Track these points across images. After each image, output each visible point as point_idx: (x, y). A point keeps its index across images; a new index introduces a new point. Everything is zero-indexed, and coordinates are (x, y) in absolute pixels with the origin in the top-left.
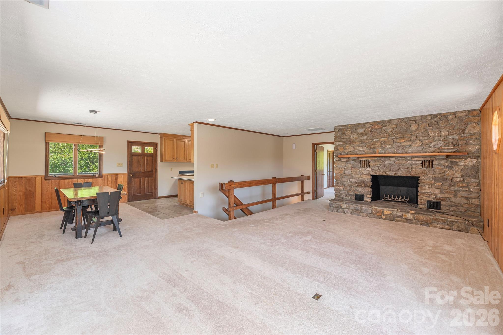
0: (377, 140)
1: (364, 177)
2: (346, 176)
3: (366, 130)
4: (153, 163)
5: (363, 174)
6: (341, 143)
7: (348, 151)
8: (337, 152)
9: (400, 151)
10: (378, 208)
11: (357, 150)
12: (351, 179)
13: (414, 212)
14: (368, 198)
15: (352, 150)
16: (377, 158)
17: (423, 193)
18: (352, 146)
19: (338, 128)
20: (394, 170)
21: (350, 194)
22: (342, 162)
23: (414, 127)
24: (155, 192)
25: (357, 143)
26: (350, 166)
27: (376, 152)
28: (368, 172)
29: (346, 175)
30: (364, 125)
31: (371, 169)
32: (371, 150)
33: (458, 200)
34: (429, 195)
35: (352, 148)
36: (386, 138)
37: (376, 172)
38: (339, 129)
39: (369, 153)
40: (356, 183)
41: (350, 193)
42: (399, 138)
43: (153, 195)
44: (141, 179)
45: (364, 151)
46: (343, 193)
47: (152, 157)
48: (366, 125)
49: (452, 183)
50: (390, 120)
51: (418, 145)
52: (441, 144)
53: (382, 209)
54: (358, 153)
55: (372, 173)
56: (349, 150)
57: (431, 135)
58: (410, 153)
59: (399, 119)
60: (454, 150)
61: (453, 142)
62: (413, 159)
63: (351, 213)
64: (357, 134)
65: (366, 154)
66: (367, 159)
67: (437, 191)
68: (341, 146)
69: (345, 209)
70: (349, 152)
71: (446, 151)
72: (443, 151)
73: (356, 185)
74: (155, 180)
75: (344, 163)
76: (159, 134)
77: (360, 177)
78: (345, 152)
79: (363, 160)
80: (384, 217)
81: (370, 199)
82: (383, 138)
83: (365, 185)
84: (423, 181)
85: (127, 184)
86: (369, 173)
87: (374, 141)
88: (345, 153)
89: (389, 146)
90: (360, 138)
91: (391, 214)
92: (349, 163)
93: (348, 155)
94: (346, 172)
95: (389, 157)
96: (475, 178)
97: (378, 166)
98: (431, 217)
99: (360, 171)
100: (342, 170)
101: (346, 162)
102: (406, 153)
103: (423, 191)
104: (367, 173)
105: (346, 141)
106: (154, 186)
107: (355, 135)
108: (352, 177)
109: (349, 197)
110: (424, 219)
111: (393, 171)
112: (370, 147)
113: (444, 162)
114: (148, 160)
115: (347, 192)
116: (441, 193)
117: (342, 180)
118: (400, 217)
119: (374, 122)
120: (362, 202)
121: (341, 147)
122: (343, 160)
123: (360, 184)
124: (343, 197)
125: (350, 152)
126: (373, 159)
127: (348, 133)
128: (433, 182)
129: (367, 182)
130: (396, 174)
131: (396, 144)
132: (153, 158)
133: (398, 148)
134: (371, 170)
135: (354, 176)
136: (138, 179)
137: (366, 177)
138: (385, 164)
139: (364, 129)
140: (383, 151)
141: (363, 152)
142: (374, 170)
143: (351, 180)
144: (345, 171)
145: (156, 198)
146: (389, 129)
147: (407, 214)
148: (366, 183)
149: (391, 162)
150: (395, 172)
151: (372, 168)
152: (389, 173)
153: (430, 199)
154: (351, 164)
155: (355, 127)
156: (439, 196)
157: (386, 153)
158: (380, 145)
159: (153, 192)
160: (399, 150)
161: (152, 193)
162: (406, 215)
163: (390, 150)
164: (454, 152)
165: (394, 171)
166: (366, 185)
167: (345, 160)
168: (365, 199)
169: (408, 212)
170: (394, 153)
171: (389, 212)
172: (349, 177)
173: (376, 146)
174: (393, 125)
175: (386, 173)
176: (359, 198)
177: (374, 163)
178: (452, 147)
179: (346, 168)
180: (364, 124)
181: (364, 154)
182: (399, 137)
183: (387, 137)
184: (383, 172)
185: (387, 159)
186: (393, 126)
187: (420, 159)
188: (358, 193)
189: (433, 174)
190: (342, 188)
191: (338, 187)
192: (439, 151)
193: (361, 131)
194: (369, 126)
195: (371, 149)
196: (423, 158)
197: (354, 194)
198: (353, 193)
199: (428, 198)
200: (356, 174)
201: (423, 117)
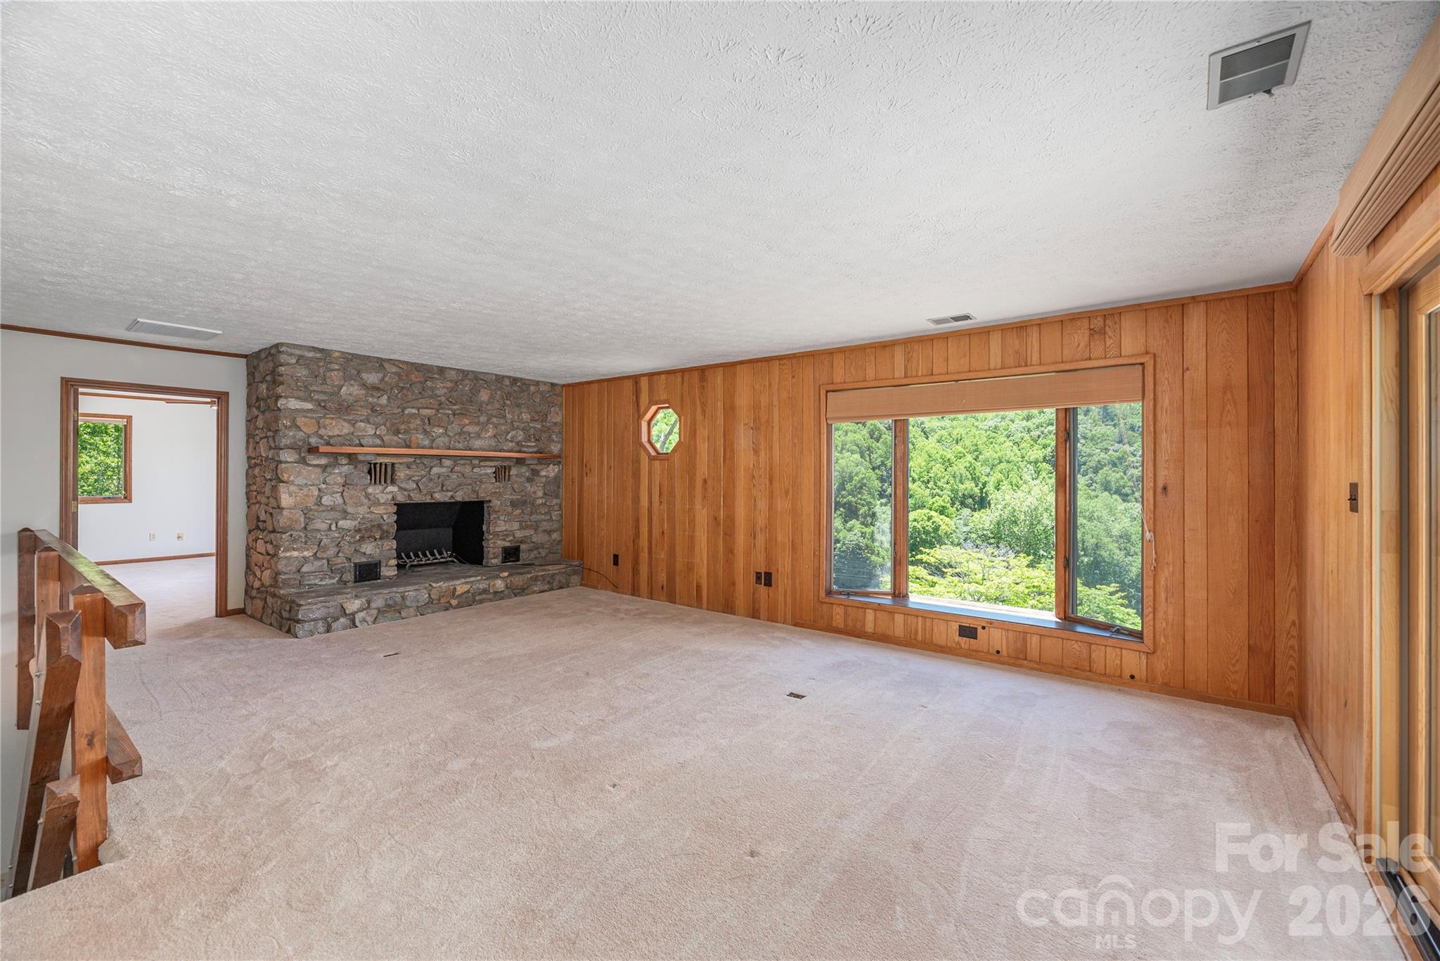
0: (414, 411)
1: (379, 510)
2: (324, 514)
3: (387, 379)
5: (377, 503)
6: (309, 406)
7: (331, 434)
8: (291, 434)
9: (460, 446)
10: (444, 585)
11: (360, 434)
12: (340, 520)
13: (506, 574)
14: (389, 571)
15: (346, 431)
16: (413, 459)
17: (496, 534)
18: (345, 420)
19: (298, 352)
20: (450, 488)
21: (339, 566)
22: (310, 468)
23: (484, 396)
25: (359, 413)
26: (340, 480)
27: (410, 441)
28: (390, 497)
29: (323, 511)
30: (381, 365)
31: (400, 488)
32: (400, 436)
33: (539, 538)
34: (505, 535)
35: (345, 424)
36: (434, 411)
37: (412, 495)
38: (300, 357)
39: (394, 444)
40: (359, 531)
41: (338, 564)
42: (458, 414)
45: (380, 437)
46: (313, 569)
48: (386, 365)
49: (535, 509)
50: (442, 367)
51: (489, 434)
52: (520, 436)
53: (451, 583)
54: (363, 441)
55: (401, 498)
56: (336, 432)
57: (509, 416)
58: (476, 450)
59: (459, 370)
60: (535, 450)
61: (534, 434)
62: (482, 464)
64: (364, 385)
65: (385, 447)
66: (387, 461)
67: (516, 525)
68: (308, 415)
70: (334, 436)
71: (525, 449)
73: (358, 537)
75: (318, 470)
77: (368, 513)
78: (321, 437)
79: (377, 463)
80: (454, 602)
81: (394, 570)
82: (427, 408)
83: (383, 531)
84: (497, 509)
86: (393, 499)
87: (406, 412)
88: (321, 441)
89: (441, 431)
90: (371, 399)
91: (468, 591)
92: (337, 471)
93: (332, 445)
94: (326, 500)
95: (440, 457)
96: (557, 497)
97: (417, 478)
98: (529, 576)
99: (367, 496)
100: (310, 494)
101: (324, 468)
102: (470, 450)
103: (497, 529)
104: (388, 499)
105: (324, 401)
107: (356, 387)
108: (345, 514)
109: (334, 578)
110: (521, 583)
111: (447, 491)
112: (398, 429)
113: (524, 470)
115: (328, 564)
116: (521, 528)
117: (310, 527)
118: (485, 591)
119: (407, 363)
120: (375, 581)
121: (306, 417)
122: (314, 462)
123: (366, 532)
124: (312, 582)
125: (339, 436)
126: (405, 460)
127: (336, 377)
128: (510, 509)
129: (388, 524)
130: (452, 497)
131: (455, 428)
133: (457, 437)
134: (397, 489)
135: (350, 510)
137: (384, 511)
138: (431, 473)
139: (380, 375)
140: (427, 443)
141: (378, 442)
142: (406, 490)
143: (341, 523)
144: (321, 498)
146: (441, 389)
147: (496, 582)
148: (385, 528)
149: (444, 470)
150: (451, 493)
151: (402, 485)
152: (440, 497)
153: (508, 544)
154: (343, 474)
155: (355, 364)
156: (519, 534)
157: (432, 448)
158: (420, 425)
160: (459, 442)
162: (494, 585)
163: (440, 441)
164: (536, 453)
165: (450, 491)
166: (387, 531)
167: (323, 461)
168: (382, 574)
169: (498, 577)
170: (450, 449)
171: (466, 588)
172: (332, 515)
173: (412, 426)
174: (448, 381)
175: (432, 496)
176: (367, 573)
177: (407, 472)
178: (534, 444)
179: (324, 486)
180: (380, 363)
181: (380, 446)
182: (460, 411)
183: (436, 407)
184: (425, 495)
185: (436, 462)
186: (449, 385)
187: (493, 465)
188: (364, 560)
189: (511, 494)
190: (311, 554)
191: (295, 554)
192: (517, 449)
193: (372, 378)
194: (394, 369)
195: (399, 433)
196: (497, 461)
197: (353, 565)
198: (347, 564)
199: (503, 542)
200: (358, 504)
201: (500, 378)
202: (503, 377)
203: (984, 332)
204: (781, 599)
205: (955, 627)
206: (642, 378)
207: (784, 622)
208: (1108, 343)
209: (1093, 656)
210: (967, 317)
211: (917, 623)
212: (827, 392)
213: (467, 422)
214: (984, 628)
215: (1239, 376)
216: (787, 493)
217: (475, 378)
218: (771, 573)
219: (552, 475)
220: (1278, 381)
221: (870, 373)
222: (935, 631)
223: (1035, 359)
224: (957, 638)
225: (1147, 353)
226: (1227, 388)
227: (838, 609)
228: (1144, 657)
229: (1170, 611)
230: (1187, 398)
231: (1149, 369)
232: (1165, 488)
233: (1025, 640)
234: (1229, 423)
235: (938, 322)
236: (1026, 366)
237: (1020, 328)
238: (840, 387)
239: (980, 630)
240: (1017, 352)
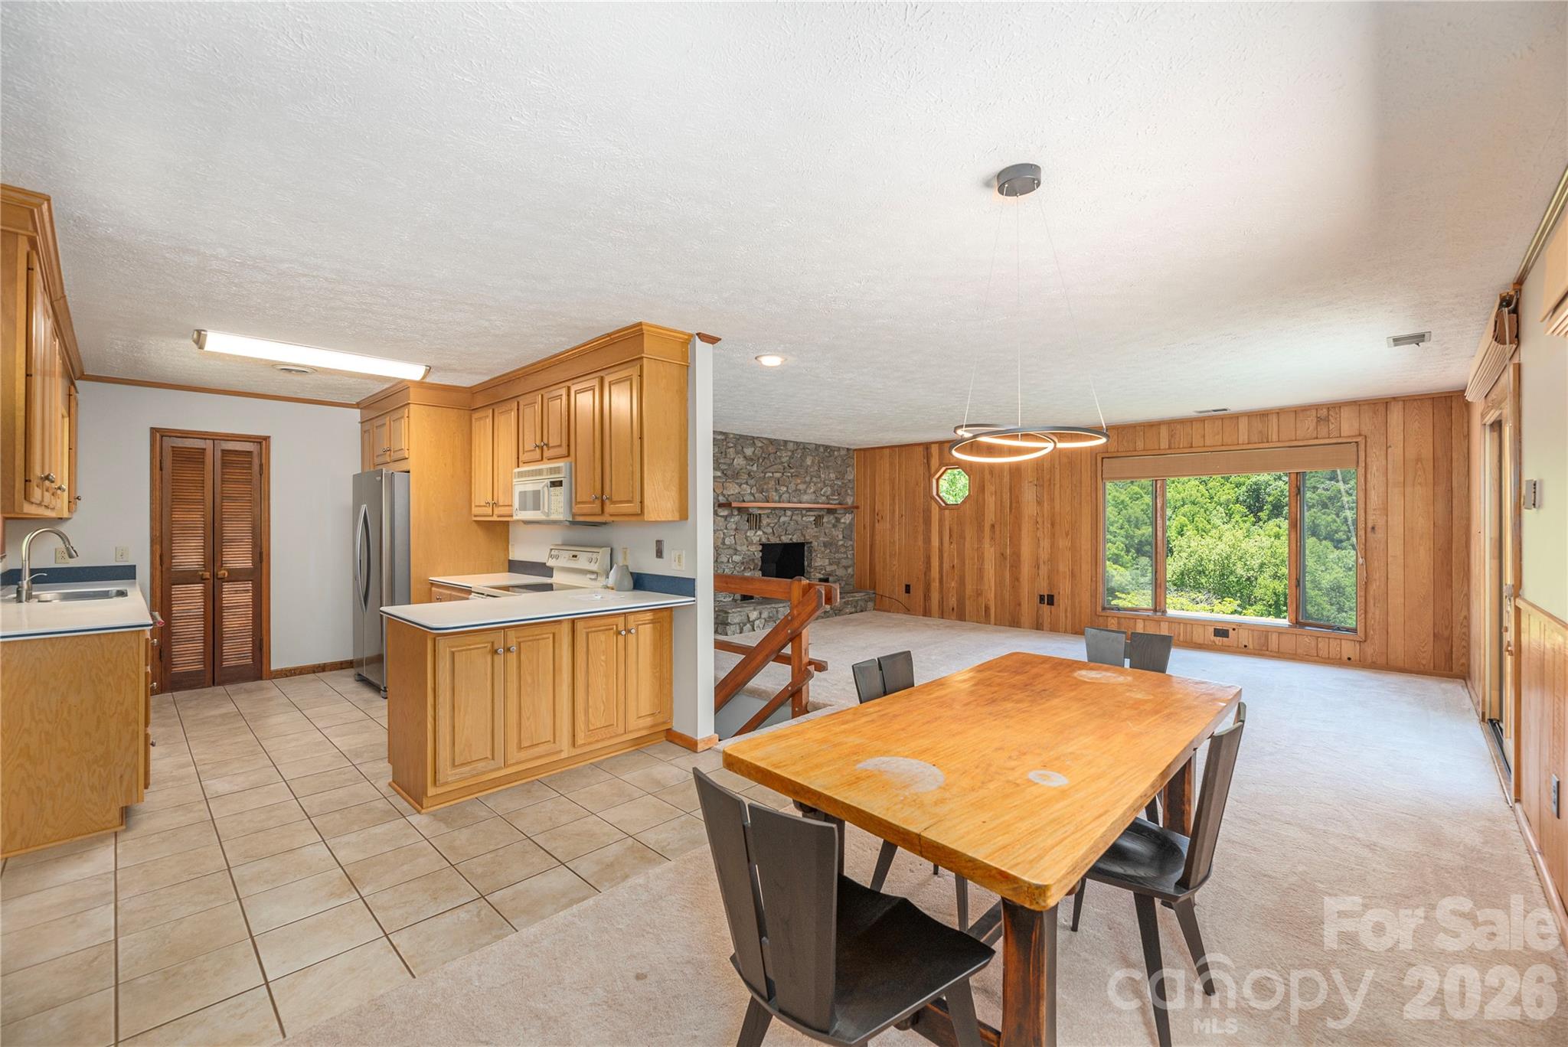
0: (771, 475)
1: (753, 549)
2: (726, 551)
3: (757, 451)
5: (751, 543)
6: (719, 474)
7: (729, 493)
9: (796, 500)
11: (744, 493)
12: (733, 555)
15: (737, 491)
16: (770, 511)
17: (814, 565)
18: (737, 483)
20: (790, 532)
22: (719, 518)
23: (809, 461)
25: (743, 478)
26: (734, 526)
27: (769, 498)
28: (758, 539)
29: (725, 549)
31: (763, 532)
32: (764, 494)
34: (820, 569)
35: (737, 486)
36: (781, 474)
37: (770, 537)
39: (760, 500)
40: (743, 563)
42: (794, 476)
45: (753, 495)
48: (756, 441)
49: (838, 549)
50: (786, 441)
51: (812, 490)
52: (829, 491)
54: (745, 498)
55: (764, 540)
56: (732, 492)
57: (822, 476)
58: (804, 503)
59: (794, 442)
60: (838, 502)
61: (837, 490)
62: (808, 513)
64: (745, 457)
65: (756, 502)
66: (757, 512)
67: (827, 562)
68: (719, 480)
69: (755, 620)
70: (731, 495)
72: (831, 502)
73: (742, 568)
75: (723, 519)
77: (747, 550)
78: (724, 496)
79: (752, 514)
82: (778, 472)
83: (755, 563)
84: (815, 548)
86: (760, 540)
87: (767, 476)
88: (724, 499)
89: (785, 489)
90: (748, 467)
92: (733, 520)
93: (730, 502)
94: (727, 541)
95: (785, 509)
96: (851, 539)
97: (772, 525)
99: (747, 538)
100: (719, 536)
101: (726, 518)
102: (800, 503)
103: (816, 564)
104: (757, 541)
105: (726, 470)
107: (742, 459)
108: (736, 551)
111: (789, 534)
112: (762, 489)
113: (831, 518)
116: (830, 564)
117: (719, 560)
119: (767, 439)
121: (717, 482)
122: (722, 514)
123: (748, 564)
125: (733, 495)
126: (766, 511)
127: (731, 452)
128: (823, 549)
129: (757, 559)
130: (790, 539)
131: (792, 487)
133: (793, 494)
135: (739, 548)
137: (755, 549)
138: (780, 521)
139: (753, 449)
140: (777, 498)
141: (753, 498)
142: (766, 534)
143: (734, 558)
144: (725, 539)
146: (785, 457)
148: (756, 561)
149: (787, 519)
150: (790, 537)
151: (765, 530)
152: (784, 539)
154: (735, 522)
155: (741, 442)
156: (828, 569)
157: (779, 502)
158: (774, 485)
160: (795, 498)
163: (785, 497)
164: (838, 504)
166: (757, 564)
167: (726, 513)
170: (790, 503)
172: (731, 551)
173: (770, 486)
174: (789, 451)
175: (780, 539)
177: (767, 520)
178: (836, 498)
179: (725, 531)
180: (753, 441)
181: (754, 502)
182: (795, 474)
183: (782, 471)
184: (777, 538)
185: (782, 513)
186: (789, 453)
187: (813, 514)
189: (824, 537)
192: (827, 501)
193: (749, 451)
194: (760, 445)
195: (763, 491)
196: (816, 511)
200: (742, 544)
201: (817, 446)
202: (820, 446)
203: (1236, 417)
204: (1062, 615)
205: (1211, 630)
206: (933, 445)
207: (1066, 632)
208: (1331, 428)
209: (1320, 646)
210: (1225, 410)
211: (1180, 628)
212: (1103, 458)
213: (799, 481)
214: (1234, 629)
215: (1427, 453)
216: (1067, 535)
217: (802, 447)
218: (1053, 596)
219: (848, 522)
220: (1455, 456)
221: (1140, 445)
222: (1195, 633)
223: (1275, 437)
224: (1213, 638)
225: (1360, 435)
226: (1419, 460)
227: (1113, 621)
228: (1358, 645)
229: (1377, 612)
230: (1390, 467)
231: (1362, 446)
232: (1373, 528)
233: (1267, 638)
234: (1420, 484)
235: (1201, 412)
236: (1268, 442)
237: (1263, 415)
238: (1115, 455)
239: (1231, 631)
240: (1261, 432)
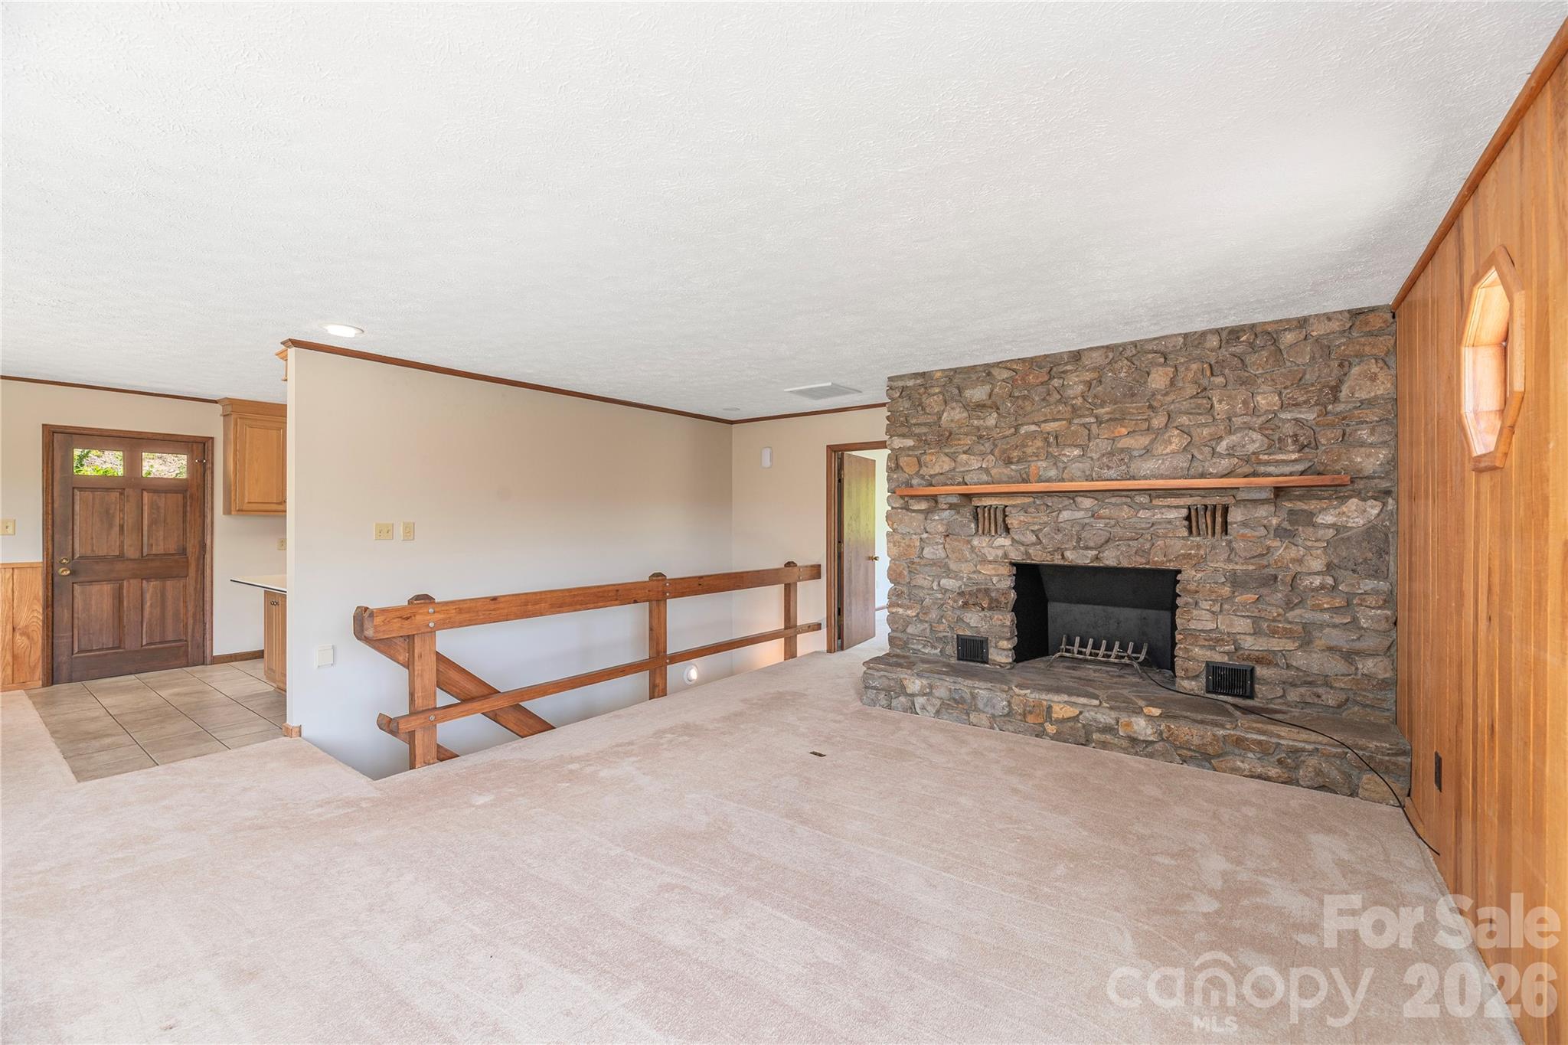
0: (1033, 427)
1: (987, 570)
2: (927, 569)
3: (996, 390)
4: (184, 521)
5: (984, 561)
6: (910, 443)
7: (932, 473)
8: (895, 476)
9: (1112, 473)
10: (1033, 696)
11: (962, 469)
12: (943, 577)
13: (1156, 712)
14: (1001, 653)
15: (946, 468)
16: (1031, 499)
17: (1194, 635)
18: (946, 454)
19: (900, 384)
20: (1092, 544)
21: (941, 635)
22: (913, 514)
23: (1158, 379)
24: (198, 637)
25: (962, 443)
26: (941, 528)
27: (1028, 476)
28: (1000, 553)
29: (926, 565)
30: (989, 374)
31: (1013, 540)
32: (1013, 467)
33: (1313, 661)
34: (1215, 640)
35: (947, 459)
36: (1064, 422)
37: (1031, 551)
38: (903, 389)
39: (1005, 479)
40: (961, 594)
41: (940, 632)
42: (1108, 421)
43: (186, 652)
44: (121, 588)
45: (987, 471)
46: (916, 632)
47: (180, 496)
48: (995, 372)
49: (1296, 596)
50: (1078, 352)
51: (1173, 447)
52: (1254, 442)
53: (1044, 696)
54: (967, 479)
55: (1016, 556)
56: (937, 470)
57: (1221, 408)
58: (1145, 478)
59: (1107, 347)
60: (1300, 467)
61: (1296, 435)
62: (1156, 502)
63: (938, 712)
64: (965, 407)
65: (993, 483)
66: (997, 503)
67: (1242, 625)
68: (911, 453)
69: (917, 695)
70: (936, 475)
71: (1271, 469)
72: (1262, 469)
73: (960, 603)
74: (195, 589)
75: (921, 517)
76: (215, 402)
77: (974, 572)
78: (922, 477)
79: (985, 507)
80: (1051, 729)
81: (1007, 656)
82: (1055, 420)
83: (991, 600)
84: (1192, 586)
85: (41, 611)
86: (1006, 555)
87: (1022, 431)
88: (923, 481)
89: (1075, 453)
90: (976, 422)
91: (1075, 719)
92: (937, 518)
93: (934, 486)
94: (927, 552)
95: (1072, 495)
96: (1376, 574)
97: (1036, 527)
98: (1221, 732)
99: (973, 548)
100: (912, 544)
101: (927, 513)
102: (1134, 478)
103: (1193, 625)
104: (997, 556)
105: (925, 434)
106: (190, 614)
107: (958, 410)
108: (948, 572)
109: (936, 648)
110: (1196, 741)
111: (1087, 548)
112: (1009, 457)
113: (1265, 514)
114: (158, 508)
115: (931, 629)
116: (1257, 632)
117: (913, 583)
118: (1108, 729)
119: (1023, 360)
120: (982, 665)
121: (909, 456)
122: (916, 507)
123: (974, 597)
124: (915, 647)
125: (941, 474)
126: (1019, 501)
127: (934, 403)
128: (1226, 590)
129: (997, 590)
130: (1097, 558)
131: (1099, 446)
132: (185, 498)
133: (1105, 460)
134: (1010, 543)
135: (953, 566)
136: (107, 588)
137: (993, 572)
138: (1060, 520)
139: (988, 387)
140: (1053, 473)
141: (985, 477)
142: (1023, 544)
143: (944, 582)
144: (923, 549)
145: (203, 663)
146: (1075, 384)
147: (1133, 719)
148: (993, 594)
149: (1080, 514)
150: (1095, 553)
151: (1016, 537)
152: (1073, 557)
153: (1218, 658)
154: (945, 522)
155: (957, 380)
156: (1249, 643)
157: (1063, 480)
158: (1042, 448)
159: (189, 639)
160: (1109, 468)
161: (180, 640)
162: (1129, 725)
163: (1076, 468)
164: (1302, 473)
165: (1091, 549)
166: (997, 600)
167: (923, 506)
168: (990, 657)
169: (1139, 711)
170: (1093, 480)
171: (1071, 712)
172: (935, 570)
173: (1029, 451)
174: (1087, 371)
175: (1063, 555)
176: (972, 650)
177: (1022, 518)
178: (1294, 456)
179: (925, 535)
180: (986, 372)
181: (987, 483)
182: (1109, 416)
183: (1067, 416)
184: (1051, 553)
185: (1067, 502)
186: (1088, 376)
187: (1182, 504)
188: (968, 633)
189: (1229, 560)
190: (914, 614)
191: (901, 611)
192: (1247, 469)
193: (978, 393)
194: (1006, 374)
195: (1012, 463)
196: (1191, 496)
197: (955, 636)
198: (949, 634)
199: (1208, 653)
200: (962, 559)
201: (1193, 340)
202: (1204, 334)
213: (1124, 431)
217: (1138, 354)
219: (1356, 521)
